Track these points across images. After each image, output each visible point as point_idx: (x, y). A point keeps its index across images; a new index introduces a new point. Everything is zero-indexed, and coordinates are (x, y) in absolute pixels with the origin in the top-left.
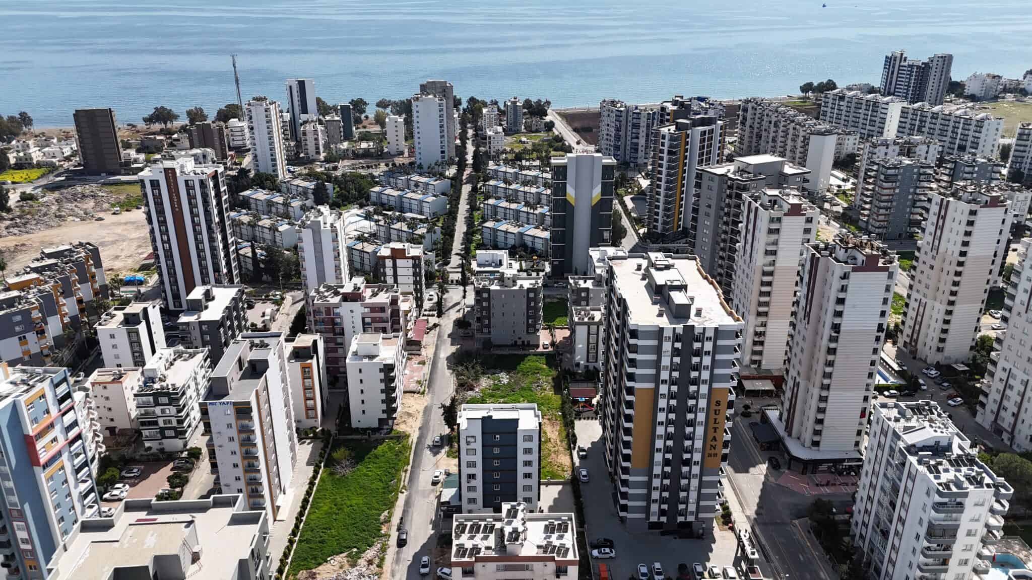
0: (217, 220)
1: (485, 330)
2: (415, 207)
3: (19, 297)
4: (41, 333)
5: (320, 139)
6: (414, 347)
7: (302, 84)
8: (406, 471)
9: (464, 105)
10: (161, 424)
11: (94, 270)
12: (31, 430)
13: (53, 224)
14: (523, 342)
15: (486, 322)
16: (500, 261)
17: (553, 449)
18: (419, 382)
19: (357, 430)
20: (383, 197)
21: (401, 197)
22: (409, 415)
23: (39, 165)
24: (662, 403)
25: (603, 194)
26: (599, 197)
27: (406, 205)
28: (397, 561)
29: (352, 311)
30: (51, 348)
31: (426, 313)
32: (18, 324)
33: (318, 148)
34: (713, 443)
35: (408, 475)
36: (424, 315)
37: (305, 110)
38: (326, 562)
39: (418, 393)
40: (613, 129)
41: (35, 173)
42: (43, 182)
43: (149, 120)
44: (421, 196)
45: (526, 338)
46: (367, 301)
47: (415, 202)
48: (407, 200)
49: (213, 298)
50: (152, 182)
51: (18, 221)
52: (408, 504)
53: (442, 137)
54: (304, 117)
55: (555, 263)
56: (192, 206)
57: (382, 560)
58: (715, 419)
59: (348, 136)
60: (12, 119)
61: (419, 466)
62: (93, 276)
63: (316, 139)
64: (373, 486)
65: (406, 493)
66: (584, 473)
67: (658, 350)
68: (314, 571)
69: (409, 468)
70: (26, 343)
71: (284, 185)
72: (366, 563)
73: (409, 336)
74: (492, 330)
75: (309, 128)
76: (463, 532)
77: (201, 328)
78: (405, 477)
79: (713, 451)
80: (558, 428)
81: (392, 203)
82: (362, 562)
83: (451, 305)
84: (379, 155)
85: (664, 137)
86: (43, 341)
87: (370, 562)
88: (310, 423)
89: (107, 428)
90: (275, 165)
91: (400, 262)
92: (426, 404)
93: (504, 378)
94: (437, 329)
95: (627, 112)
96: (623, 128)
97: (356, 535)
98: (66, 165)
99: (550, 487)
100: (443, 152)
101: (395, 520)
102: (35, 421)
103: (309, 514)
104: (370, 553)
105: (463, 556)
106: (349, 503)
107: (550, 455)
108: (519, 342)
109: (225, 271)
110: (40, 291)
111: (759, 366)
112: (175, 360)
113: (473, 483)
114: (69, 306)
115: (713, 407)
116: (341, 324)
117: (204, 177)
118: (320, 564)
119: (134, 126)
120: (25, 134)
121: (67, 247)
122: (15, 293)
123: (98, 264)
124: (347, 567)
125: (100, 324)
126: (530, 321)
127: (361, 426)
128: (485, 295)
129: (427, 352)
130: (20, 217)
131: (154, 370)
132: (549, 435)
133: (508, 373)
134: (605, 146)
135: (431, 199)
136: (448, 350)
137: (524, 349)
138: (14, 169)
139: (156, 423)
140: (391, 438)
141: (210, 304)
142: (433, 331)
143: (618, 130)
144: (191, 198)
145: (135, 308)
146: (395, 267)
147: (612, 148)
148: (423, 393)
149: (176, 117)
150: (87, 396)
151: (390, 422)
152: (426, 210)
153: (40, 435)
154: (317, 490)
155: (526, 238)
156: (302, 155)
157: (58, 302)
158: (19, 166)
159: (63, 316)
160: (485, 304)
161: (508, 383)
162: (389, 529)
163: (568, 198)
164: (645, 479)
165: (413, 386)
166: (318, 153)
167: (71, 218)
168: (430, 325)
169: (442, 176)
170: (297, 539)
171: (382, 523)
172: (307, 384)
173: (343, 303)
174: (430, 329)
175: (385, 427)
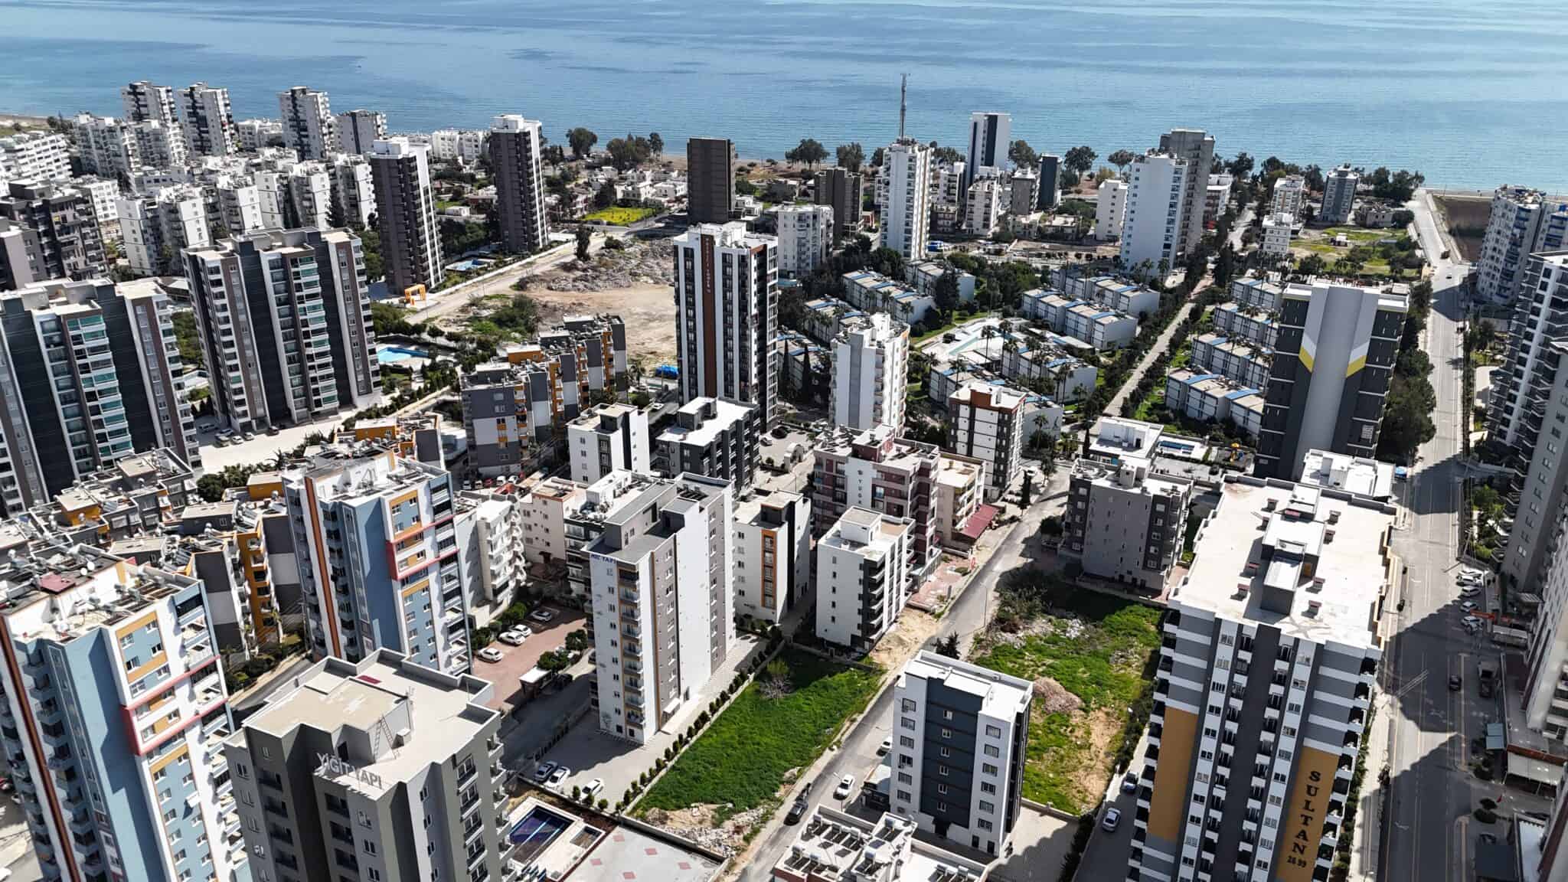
0: (754, 311)
1: (1076, 546)
2: (1082, 329)
3: (508, 371)
4: (522, 419)
5: (993, 205)
6: (961, 545)
7: (992, 121)
8: (853, 721)
9: (1257, 170)
11: (612, 352)
12: (393, 537)
13: (622, 282)
14: (1134, 580)
15: (1079, 533)
16: (1138, 441)
17: (1086, 762)
18: (941, 599)
19: (822, 643)
20: (1041, 305)
21: (1065, 310)
22: (901, 642)
23: (646, 204)
24: (1208, 744)
25: (1370, 358)
26: (1362, 365)
27: (1071, 324)
28: (774, 841)
29: (860, 473)
30: (531, 439)
31: (1009, 497)
32: (499, 403)
33: (987, 219)
34: (1301, 842)
35: (853, 727)
36: (1004, 500)
37: (989, 161)
38: (689, 807)
39: (932, 614)
40: (1507, 241)
41: (635, 214)
42: (640, 227)
43: (793, 157)
44: (1097, 313)
45: (1141, 575)
46: (886, 463)
47: (1085, 321)
48: (1074, 317)
49: (714, 417)
50: (686, 250)
51: (590, 273)
52: (830, 768)
53: (1171, 222)
54: (982, 170)
55: (1261, 461)
56: (727, 288)
57: (755, 832)
58: (1308, 802)
59: (1045, 204)
60: (640, 141)
61: (875, 719)
62: (611, 360)
63: (988, 206)
64: (800, 727)
65: (836, 751)
66: (1112, 816)
67: (1210, 654)
68: (668, 813)
69: (860, 718)
70: (504, 428)
71: (910, 269)
72: (732, 829)
73: (958, 527)
74: (1085, 547)
75: (981, 188)
76: (819, 833)
77: (682, 452)
78: (847, 728)
79: (1298, 856)
80: (1115, 732)
81: (1051, 318)
82: (729, 825)
83: (1056, 492)
84: (1078, 238)
85: (1548, 273)
86: (523, 429)
87: (738, 829)
88: (764, 613)
89: (542, 553)
90: (908, 239)
91: (980, 413)
92: (934, 633)
93: (1075, 628)
94: (1013, 525)
95: (1542, 212)
96: (1527, 242)
97: (742, 786)
98: (675, 207)
99: (1047, 818)
100: (1167, 246)
101: (800, 785)
102: (400, 526)
103: (704, 736)
104: (745, 818)
105: (798, 867)
106: (757, 738)
107: (1075, 769)
108: (1128, 579)
109: (755, 381)
110: (536, 369)
111: (1561, 738)
112: (630, 487)
113: (907, 770)
114: (568, 392)
115: (1305, 780)
116: (842, 487)
117: (746, 251)
118: (679, 808)
119: (773, 163)
120: (651, 161)
121: (589, 318)
122: (506, 366)
123: (620, 345)
124: (708, 824)
125: (576, 423)
126: (1153, 551)
127: (828, 637)
128: (1082, 491)
129: (978, 557)
130: (594, 269)
131: (597, 494)
132: (1094, 738)
133: (1085, 622)
134: (1486, 269)
135: (1110, 319)
136: (1013, 560)
137: (1130, 592)
138: (619, 206)
140: (859, 668)
141: (707, 423)
142: (1005, 527)
143: (1515, 243)
144: (727, 277)
145: (615, 411)
146: (972, 419)
147: (1498, 275)
148: (939, 616)
149: (825, 155)
150: (512, 508)
151: (867, 645)
152: (1098, 336)
153: (403, 545)
154: (729, 708)
155: (1235, 409)
156: (964, 227)
157: (552, 386)
158: (625, 203)
159: (556, 402)
160: (1080, 504)
161: (1077, 638)
162: (788, 793)
163: (1301, 356)
164: (1170, 859)
165: (930, 602)
166: (986, 226)
167: (645, 278)
168: (1006, 517)
169: (1155, 284)
170: (670, 764)
171: (782, 783)
172: (768, 561)
173: (852, 460)
174: (1001, 523)
175: (858, 649)
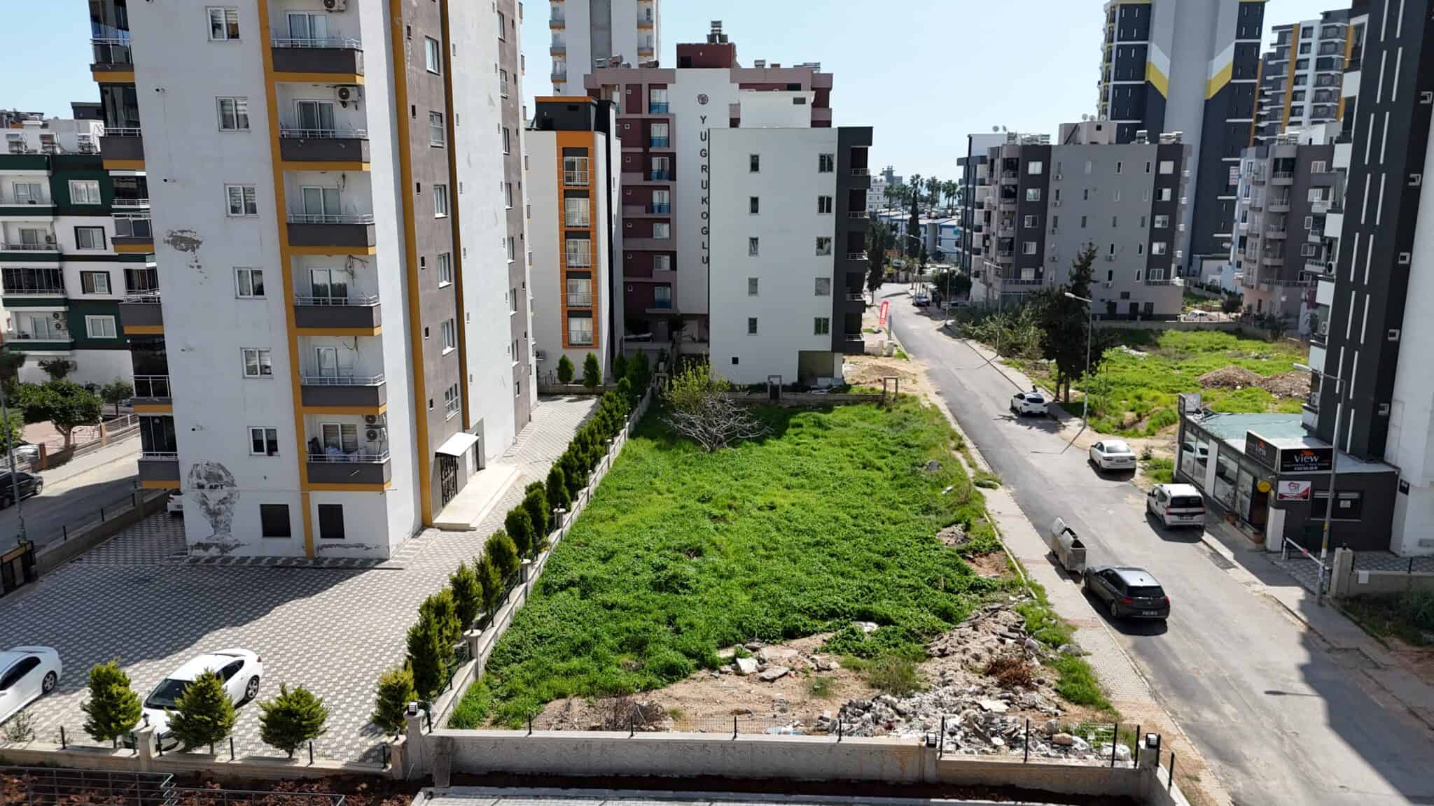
1: (1028, 274)
8: (960, 447)
10: (74, 290)
14: (1134, 306)
19: (730, 391)
25: (1235, 72)
26: (1227, 80)
35: (978, 453)
38: (713, 666)
39: (887, 356)
57: (1075, 673)
61: (1002, 444)
68: (641, 700)
69: (968, 445)
72: (981, 678)
74: (1047, 266)
78: (968, 458)
82: (953, 673)
85: (1307, 32)
87: (1006, 678)
92: (924, 368)
101: (1025, 549)
103: (587, 518)
108: (1123, 307)
118: (672, 673)
124: (856, 688)
126: (1156, 248)
127: (743, 377)
128: (1035, 167)
139: (55, 279)
140: (851, 402)
148: (903, 357)
154: (615, 473)
162: (1011, 568)
163: (1151, 77)
171: (963, 554)
172: (575, 216)
173: (683, 75)
175: (822, 382)
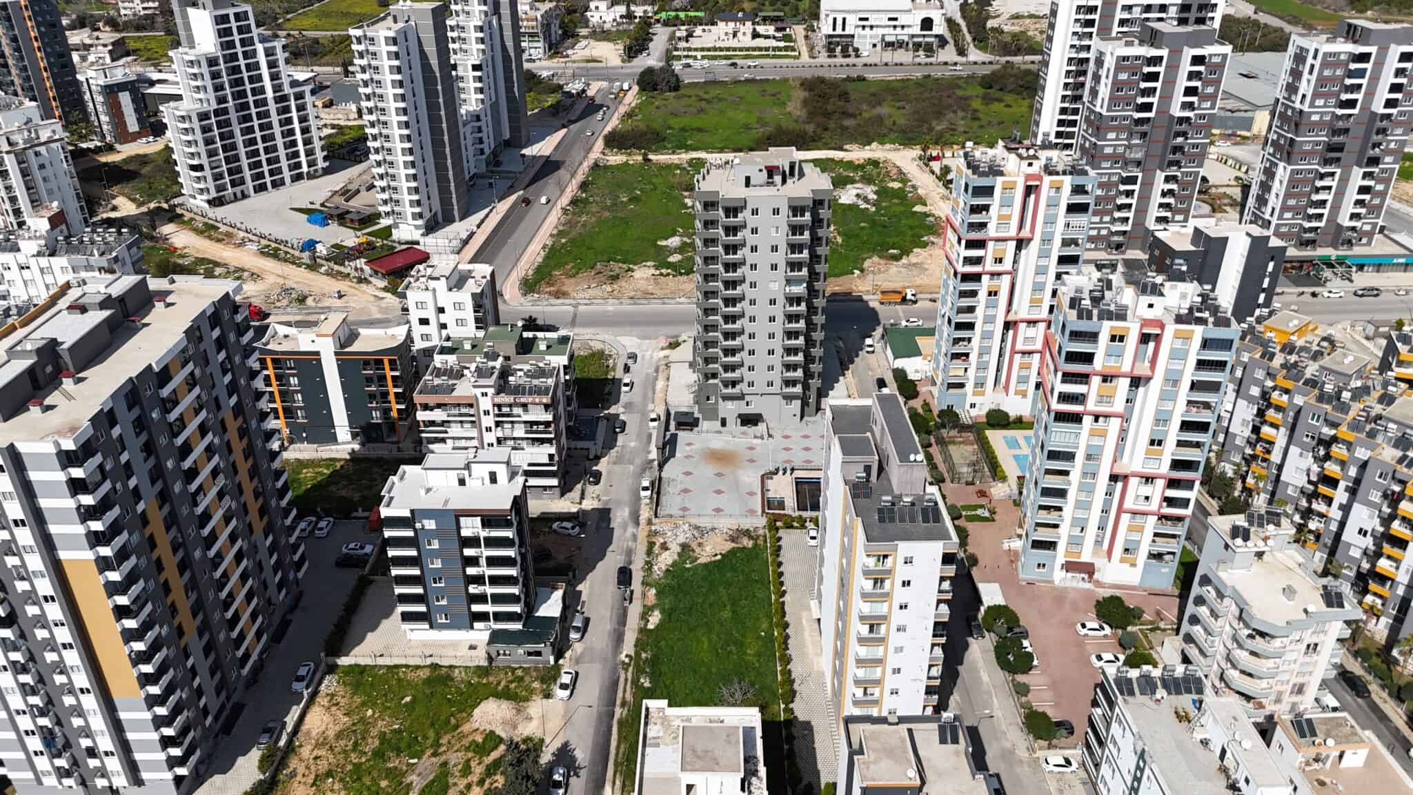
8: (623, 704)
28: (629, 553)
52: (619, 638)
57: (649, 552)
61: (600, 719)
65: (623, 657)
68: (735, 545)
72: (669, 545)
82: (675, 548)
87: (664, 547)
101: (635, 610)
104: (666, 560)
124: (694, 545)
162: (644, 596)
171: (654, 607)
